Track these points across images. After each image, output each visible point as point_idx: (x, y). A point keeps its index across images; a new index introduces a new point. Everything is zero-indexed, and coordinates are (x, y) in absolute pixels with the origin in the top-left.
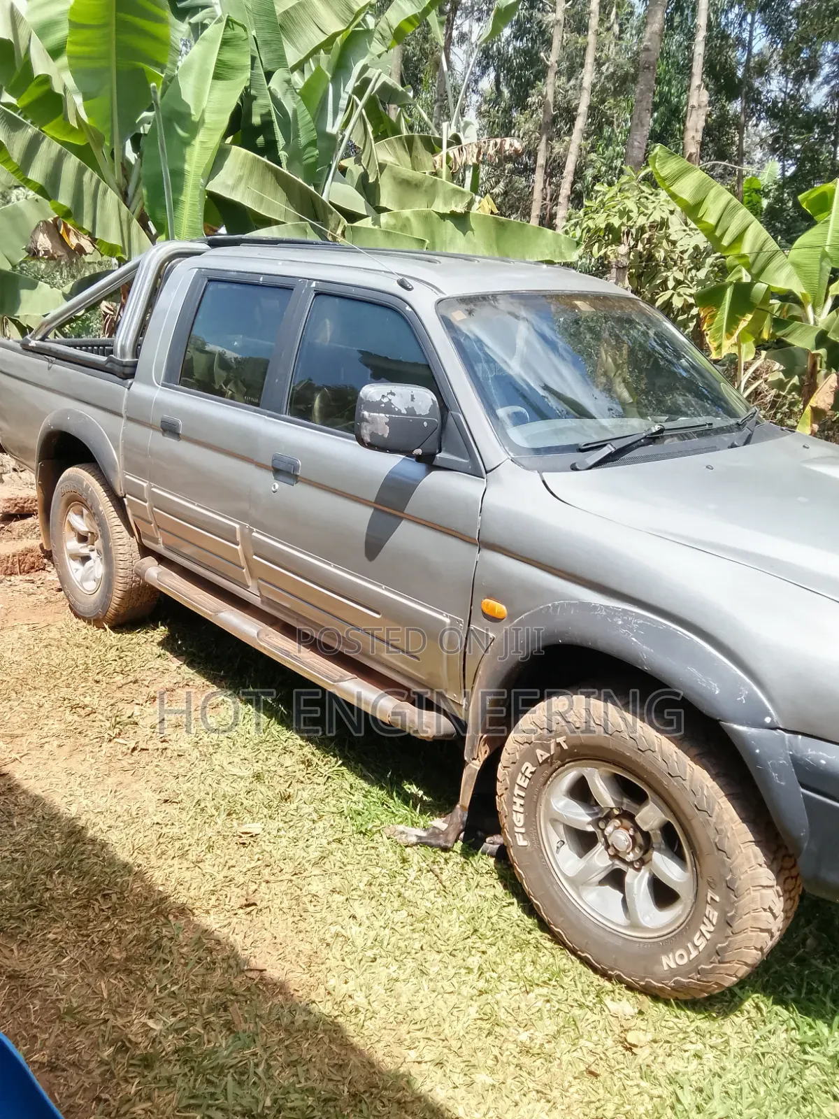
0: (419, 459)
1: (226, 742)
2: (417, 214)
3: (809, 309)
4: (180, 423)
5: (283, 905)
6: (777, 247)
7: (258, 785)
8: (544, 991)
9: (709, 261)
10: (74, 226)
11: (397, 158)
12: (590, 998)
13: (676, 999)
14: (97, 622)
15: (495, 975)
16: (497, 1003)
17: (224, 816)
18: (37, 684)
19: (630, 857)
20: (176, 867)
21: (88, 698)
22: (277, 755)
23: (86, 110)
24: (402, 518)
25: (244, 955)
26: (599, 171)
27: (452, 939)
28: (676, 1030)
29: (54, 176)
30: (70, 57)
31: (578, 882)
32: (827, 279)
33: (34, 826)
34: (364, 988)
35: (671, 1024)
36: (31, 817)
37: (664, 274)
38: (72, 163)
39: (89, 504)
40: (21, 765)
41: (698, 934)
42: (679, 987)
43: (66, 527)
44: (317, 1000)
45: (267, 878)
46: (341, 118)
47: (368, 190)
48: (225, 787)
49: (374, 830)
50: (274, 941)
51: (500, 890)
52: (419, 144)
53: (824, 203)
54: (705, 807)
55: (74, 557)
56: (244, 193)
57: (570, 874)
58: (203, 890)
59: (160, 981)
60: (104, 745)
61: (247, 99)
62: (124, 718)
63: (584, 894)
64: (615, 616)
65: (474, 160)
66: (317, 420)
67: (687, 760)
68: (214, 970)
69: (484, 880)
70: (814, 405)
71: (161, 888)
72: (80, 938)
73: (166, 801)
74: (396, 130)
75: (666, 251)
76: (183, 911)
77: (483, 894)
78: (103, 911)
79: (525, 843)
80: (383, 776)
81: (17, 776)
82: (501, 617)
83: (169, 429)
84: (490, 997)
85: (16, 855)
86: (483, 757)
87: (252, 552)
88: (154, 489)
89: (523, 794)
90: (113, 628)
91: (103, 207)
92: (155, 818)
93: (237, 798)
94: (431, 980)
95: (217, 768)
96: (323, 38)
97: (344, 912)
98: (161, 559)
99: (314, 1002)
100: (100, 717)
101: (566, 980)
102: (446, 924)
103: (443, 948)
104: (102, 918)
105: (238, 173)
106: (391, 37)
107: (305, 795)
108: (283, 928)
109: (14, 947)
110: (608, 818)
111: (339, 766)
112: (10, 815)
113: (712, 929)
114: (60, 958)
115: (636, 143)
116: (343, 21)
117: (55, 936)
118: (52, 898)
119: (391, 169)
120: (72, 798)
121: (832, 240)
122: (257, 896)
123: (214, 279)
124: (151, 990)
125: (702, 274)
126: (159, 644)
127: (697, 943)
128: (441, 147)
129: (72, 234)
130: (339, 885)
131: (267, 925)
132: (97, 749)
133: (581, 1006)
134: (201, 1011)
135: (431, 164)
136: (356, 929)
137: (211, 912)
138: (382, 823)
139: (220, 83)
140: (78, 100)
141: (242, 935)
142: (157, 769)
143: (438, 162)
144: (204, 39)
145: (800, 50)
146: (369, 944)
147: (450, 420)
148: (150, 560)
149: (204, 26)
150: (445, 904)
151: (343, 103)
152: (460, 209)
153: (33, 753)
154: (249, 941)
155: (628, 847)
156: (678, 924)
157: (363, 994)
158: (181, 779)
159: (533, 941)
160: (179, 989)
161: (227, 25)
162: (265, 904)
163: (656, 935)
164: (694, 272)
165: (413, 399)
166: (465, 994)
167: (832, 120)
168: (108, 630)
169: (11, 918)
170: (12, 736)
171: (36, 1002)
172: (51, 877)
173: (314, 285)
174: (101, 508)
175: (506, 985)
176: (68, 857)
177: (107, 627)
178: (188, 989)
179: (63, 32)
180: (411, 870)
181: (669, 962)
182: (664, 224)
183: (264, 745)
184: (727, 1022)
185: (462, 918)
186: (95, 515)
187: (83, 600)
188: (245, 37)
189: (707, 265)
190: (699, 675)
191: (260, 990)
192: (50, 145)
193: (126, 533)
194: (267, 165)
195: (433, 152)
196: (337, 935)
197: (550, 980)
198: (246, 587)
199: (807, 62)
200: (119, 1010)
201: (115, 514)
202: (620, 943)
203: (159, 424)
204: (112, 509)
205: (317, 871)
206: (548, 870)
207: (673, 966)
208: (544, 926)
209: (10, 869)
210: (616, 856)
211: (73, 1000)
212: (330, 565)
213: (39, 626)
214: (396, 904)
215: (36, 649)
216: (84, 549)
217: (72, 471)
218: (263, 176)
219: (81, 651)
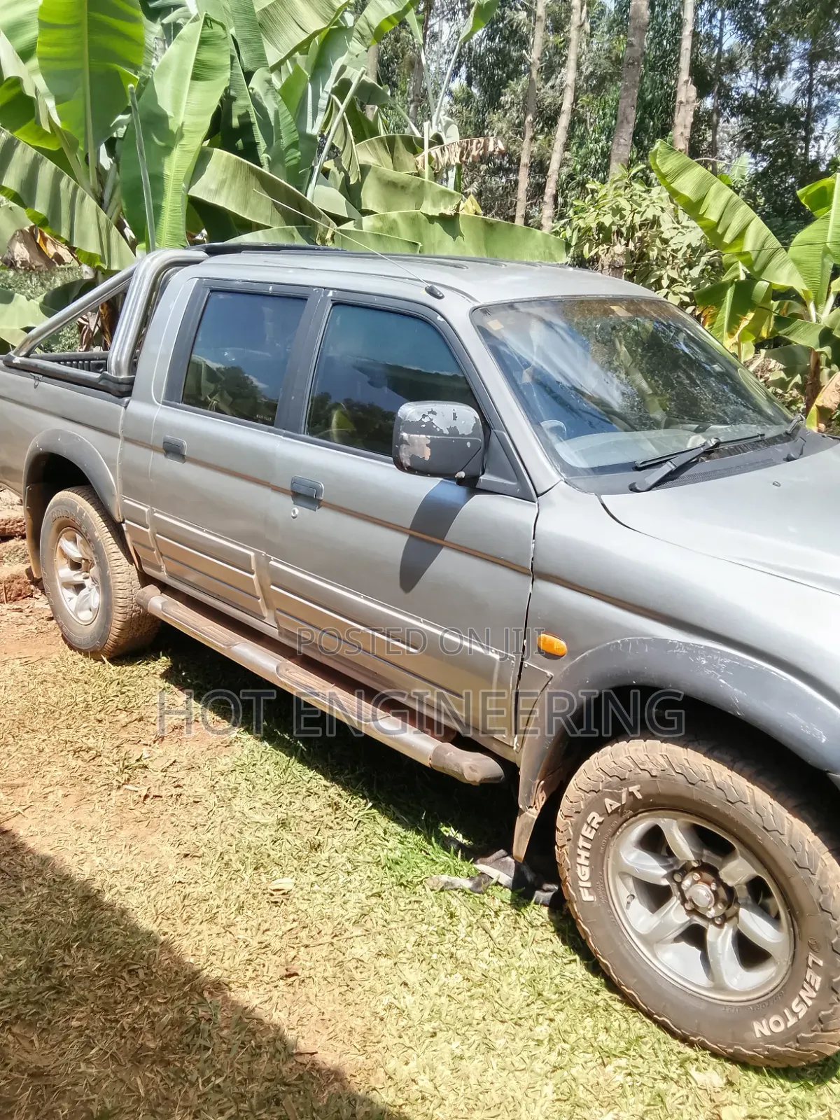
0: (460, 482)
1: (244, 784)
2: (405, 216)
3: (811, 306)
4: (185, 443)
5: (326, 974)
6: (779, 244)
7: (283, 832)
8: (623, 1062)
9: (704, 259)
10: (51, 235)
11: (379, 159)
12: (673, 1069)
13: (768, 1067)
14: (93, 653)
15: (567, 1046)
16: (574, 1080)
17: (250, 871)
18: (35, 726)
19: (711, 913)
20: (206, 933)
21: (92, 740)
22: (300, 797)
23: (58, 113)
24: (441, 546)
25: (290, 1036)
26: (574, 169)
27: (516, 1007)
28: (771, 1103)
29: (30, 183)
30: (40, 59)
31: (651, 941)
32: (829, 275)
33: (45, 891)
34: (427, 1070)
35: (764, 1095)
36: (40, 880)
37: (658, 273)
38: (48, 168)
39: (84, 529)
40: (24, 820)
41: (797, 1000)
42: (774, 1056)
43: (58, 554)
44: (378, 1086)
45: (306, 942)
46: (321, 118)
47: (351, 192)
48: (248, 837)
49: (415, 881)
50: (321, 1017)
51: (558, 945)
52: (400, 145)
53: (824, 199)
54: (807, 864)
55: (67, 585)
56: (227, 198)
57: (642, 931)
58: (238, 959)
59: (202, 1073)
60: (113, 793)
61: (227, 101)
62: (133, 761)
63: (659, 954)
64: (697, 655)
65: (457, 160)
66: (336, 439)
67: (784, 813)
68: (260, 1055)
69: (539, 934)
70: (820, 405)
71: (192, 960)
72: (108, 1025)
73: (186, 856)
74: (375, 132)
75: (659, 249)
76: (218, 986)
77: (541, 950)
78: (130, 989)
79: (591, 898)
80: (418, 817)
81: (22, 833)
82: (560, 653)
83: (173, 450)
84: (566, 1073)
85: (28, 927)
86: (540, 804)
87: (269, 581)
88: (156, 515)
89: (588, 846)
90: (112, 660)
91: (81, 215)
92: (176, 876)
93: (263, 849)
94: (499, 1055)
95: (238, 815)
96: (304, 37)
97: (395, 979)
98: (164, 588)
99: (374, 1089)
100: (106, 761)
101: (645, 1048)
102: (505, 989)
103: (507, 1017)
104: (131, 999)
105: (220, 177)
106: (370, 36)
107: (336, 842)
108: (328, 1001)
109: (35, 1038)
110: (685, 870)
111: (370, 809)
112: (18, 878)
113: (814, 995)
114: (88, 1049)
115: (622, 141)
116: (324, 19)
117: (79, 1023)
118: (72, 977)
119: (376, 171)
120: (83, 856)
121: (832, 237)
122: (297, 963)
123: (216, 290)
124: (192, 1084)
125: (695, 272)
126: (162, 676)
127: (796, 1010)
128: (423, 147)
129: (49, 243)
130: (385, 946)
131: (312, 998)
132: (106, 798)
133: (665, 1078)
134: (251, 1106)
135: (413, 164)
136: (409, 999)
137: (250, 986)
138: (423, 873)
139: (200, 84)
140: (51, 103)
141: (286, 1011)
142: (173, 819)
143: (420, 162)
144: (181, 38)
145: (770, 46)
146: (426, 1016)
147: (494, 440)
148: (151, 589)
149: (177, 27)
150: (502, 964)
151: (323, 103)
152: (449, 211)
153: (37, 804)
154: (294, 1018)
155: (710, 902)
156: (771, 988)
157: (427, 1077)
158: (199, 829)
159: (602, 1004)
160: (224, 1081)
161: (205, 23)
162: (306, 973)
163: (744, 998)
164: (686, 270)
165: (455, 417)
166: (539, 1071)
167: (802, 116)
168: (107, 662)
169: (29, 1002)
170: (12, 786)
171: (65, 1104)
172: (70, 951)
173: (331, 294)
174: (97, 534)
175: (580, 1058)
176: (86, 927)
177: (105, 659)
178: (233, 1081)
179: (32, 33)
180: (460, 927)
181: (762, 1029)
182: (655, 222)
183: (286, 787)
184: (824, 1089)
185: (522, 980)
186: (90, 541)
187: (78, 631)
188: (224, 35)
189: (701, 264)
190: (802, 721)
191: (314, 1077)
192: (24, 150)
193: (124, 561)
194: (251, 168)
195: (415, 152)
196: (390, 1007)
197: (628, 1050)
198: (261, 618)
199: (776, 57)
200: (160, 1109)
201: (112, 540)
202: (703, 1006)
203: (161, 445)
204: (109, 535)
205: (358, 932)
206: (616, 926)
207: (767, 1033)
208: (612, 986)
209: (23, 944)
210: (695, 911)
211: (107, 1100)
212: (359, 596)
213: (32, 660)
214: (449, 966)
215: (32, 686)
216: (78, 577)
217: (63, 495)
218: (247, 179)
219: (78, 688)
